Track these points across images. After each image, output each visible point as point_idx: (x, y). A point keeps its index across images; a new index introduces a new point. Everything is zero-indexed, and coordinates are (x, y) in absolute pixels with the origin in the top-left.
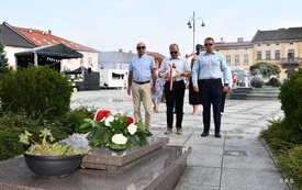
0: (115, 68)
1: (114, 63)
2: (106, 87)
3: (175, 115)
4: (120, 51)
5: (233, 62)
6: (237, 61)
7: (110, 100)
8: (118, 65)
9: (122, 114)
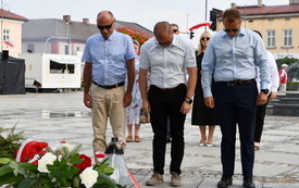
0: (55, 51)
1: (54, 42)
2: (38, 89)
3: (168, 146)
4: (66, 18)
5: (280, 42)
6: (288, 41)
7: (46, 115)
8: (62, 46)
9: (71, 148)
